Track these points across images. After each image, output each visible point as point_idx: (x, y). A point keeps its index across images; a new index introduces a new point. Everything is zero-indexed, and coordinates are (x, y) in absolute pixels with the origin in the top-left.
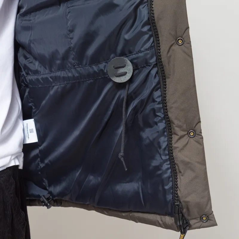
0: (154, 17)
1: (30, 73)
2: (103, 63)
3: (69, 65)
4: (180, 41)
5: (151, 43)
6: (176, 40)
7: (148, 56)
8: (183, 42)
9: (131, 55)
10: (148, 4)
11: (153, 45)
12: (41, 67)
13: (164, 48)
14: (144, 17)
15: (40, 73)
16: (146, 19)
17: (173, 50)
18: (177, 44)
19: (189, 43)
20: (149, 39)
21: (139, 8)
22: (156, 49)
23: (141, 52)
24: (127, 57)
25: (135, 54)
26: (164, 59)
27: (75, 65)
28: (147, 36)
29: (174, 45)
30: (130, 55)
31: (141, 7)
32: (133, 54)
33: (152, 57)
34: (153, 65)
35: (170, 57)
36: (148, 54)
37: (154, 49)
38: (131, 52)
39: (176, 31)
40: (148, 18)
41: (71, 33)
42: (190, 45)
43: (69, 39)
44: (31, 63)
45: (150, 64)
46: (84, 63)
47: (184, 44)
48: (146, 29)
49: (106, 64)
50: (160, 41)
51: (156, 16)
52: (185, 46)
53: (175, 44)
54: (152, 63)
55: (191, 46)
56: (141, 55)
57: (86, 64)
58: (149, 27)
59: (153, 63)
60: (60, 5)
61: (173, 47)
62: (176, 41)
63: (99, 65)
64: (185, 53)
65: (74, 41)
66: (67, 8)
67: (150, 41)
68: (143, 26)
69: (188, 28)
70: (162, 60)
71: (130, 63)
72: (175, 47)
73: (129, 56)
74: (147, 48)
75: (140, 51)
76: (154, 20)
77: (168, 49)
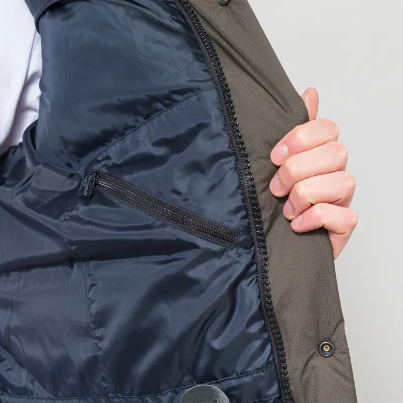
0: (270, 304)
1: (10, 391)
2: (167, 393)
3: (96, 389)
4: (326, 347)
5: (267, 357)
6: (318, 346)
7: (263, 383)
8: (333, 350)
9: (225, 380)
10: (257, 277)
11: (271, 359)
12: (32, 382)
13: (294, 363)
14: (251, 303)
15: (32, 394)
16: (255, 308)
17: (313, 368)
18: (320, 353)
19: (346, 352)
20: (262, 348)
21: (240, 286)
22: (277, 366)
23: (248, 375)
24: (218, 383)
25: (234, 379)
26: (295, 386)
27: (109, 392)
28: (257, 343)
29: (314, 357)
30: (223, 379)
31: (244, 284)
32: (231, 377)
33: (270, 386)
34: (272, 400)
35: (307, 381)
36: (261, 378)
37: (273, 367)
38: (225, 375)
39: (317, 329)
40: (258, 306)
41: (98, 329)
42: (347, 356)
43: (94, 341)
44: (9, 370)
45: (266, 397)
46: (127, 391)
47: (334, 355)
48: (255, 328)
49: (175, 394)
50: (286, 351)
51: (275, 300)
52: (337, 359)
53: (316, 354)
54: (270, 396)
55: (349, 358)
56: (247, 379)
57: (131, 394)
58: (261, 323)
59: (273, 395)
60: (72, 267)
61: (312, 362)
62: (318, 349)
63: (159, 396)
64: (338, 372)
65: (104, 345)
66: (87, 275)
67: (265, 352)
68: (250, 323)
69: (342, 321)
70: (292, 388)
71: (226, 396)
72: (317, 361)
73: (223, 381)
74: (260, 366)
75: (244, 373)
76: (272, 310)
77: (303, 366)
